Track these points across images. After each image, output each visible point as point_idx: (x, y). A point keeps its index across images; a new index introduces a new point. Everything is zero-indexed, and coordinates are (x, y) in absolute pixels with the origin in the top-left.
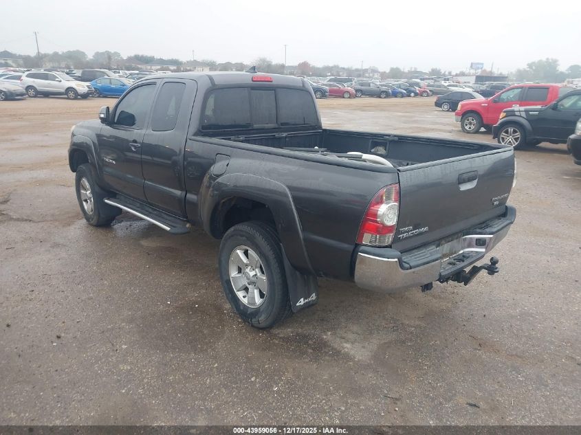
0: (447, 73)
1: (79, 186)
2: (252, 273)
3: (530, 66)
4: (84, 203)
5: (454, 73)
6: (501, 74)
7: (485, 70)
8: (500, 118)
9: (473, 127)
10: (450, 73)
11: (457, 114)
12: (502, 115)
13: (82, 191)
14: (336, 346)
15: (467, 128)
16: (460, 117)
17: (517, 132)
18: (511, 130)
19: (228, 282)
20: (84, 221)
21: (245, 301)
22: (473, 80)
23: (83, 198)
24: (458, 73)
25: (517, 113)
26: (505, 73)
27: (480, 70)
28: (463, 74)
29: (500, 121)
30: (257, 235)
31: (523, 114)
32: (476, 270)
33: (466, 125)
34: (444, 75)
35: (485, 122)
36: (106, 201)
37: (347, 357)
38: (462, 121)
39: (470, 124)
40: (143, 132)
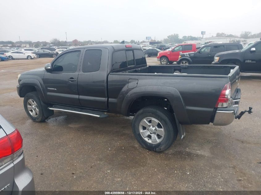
0: (137, 42)
1: (26, 104)
2: (154, 129)
3: (168, 37)
4: (30, 112)
5: (140, 42)
6: (158, 41)
7: (152, 40)
8: (179, 57)
9: (165, 63)
10: (139, 41)
11: (158, 58)
12: (180, 57)
13: (28, 106)
14: (194, 153)
15: (163, 63)
16: (159, 59)
17: (186, 63)
18: (184, 62)
19: (139, 135)
20: (30, 121)
21: (150, 141)
22: (148, 44)
23: (29, 109)
24: (142, 41)
25: (186, 55)
26: (160, 40)
27: (150, 40)
28: (144, 42)
29: (179, 59)
30: (158, 111)
31: (188, 55)
32: (242, 113)
33: (162, 62)
34: (136, 42)
35: (169, 60)
36: (50, 108)
37: (202, 156)
38: (160, 60)
39: (164, 61)
40: (77, 73)
